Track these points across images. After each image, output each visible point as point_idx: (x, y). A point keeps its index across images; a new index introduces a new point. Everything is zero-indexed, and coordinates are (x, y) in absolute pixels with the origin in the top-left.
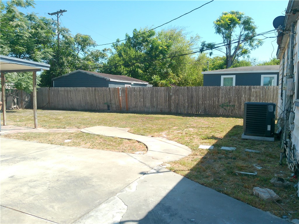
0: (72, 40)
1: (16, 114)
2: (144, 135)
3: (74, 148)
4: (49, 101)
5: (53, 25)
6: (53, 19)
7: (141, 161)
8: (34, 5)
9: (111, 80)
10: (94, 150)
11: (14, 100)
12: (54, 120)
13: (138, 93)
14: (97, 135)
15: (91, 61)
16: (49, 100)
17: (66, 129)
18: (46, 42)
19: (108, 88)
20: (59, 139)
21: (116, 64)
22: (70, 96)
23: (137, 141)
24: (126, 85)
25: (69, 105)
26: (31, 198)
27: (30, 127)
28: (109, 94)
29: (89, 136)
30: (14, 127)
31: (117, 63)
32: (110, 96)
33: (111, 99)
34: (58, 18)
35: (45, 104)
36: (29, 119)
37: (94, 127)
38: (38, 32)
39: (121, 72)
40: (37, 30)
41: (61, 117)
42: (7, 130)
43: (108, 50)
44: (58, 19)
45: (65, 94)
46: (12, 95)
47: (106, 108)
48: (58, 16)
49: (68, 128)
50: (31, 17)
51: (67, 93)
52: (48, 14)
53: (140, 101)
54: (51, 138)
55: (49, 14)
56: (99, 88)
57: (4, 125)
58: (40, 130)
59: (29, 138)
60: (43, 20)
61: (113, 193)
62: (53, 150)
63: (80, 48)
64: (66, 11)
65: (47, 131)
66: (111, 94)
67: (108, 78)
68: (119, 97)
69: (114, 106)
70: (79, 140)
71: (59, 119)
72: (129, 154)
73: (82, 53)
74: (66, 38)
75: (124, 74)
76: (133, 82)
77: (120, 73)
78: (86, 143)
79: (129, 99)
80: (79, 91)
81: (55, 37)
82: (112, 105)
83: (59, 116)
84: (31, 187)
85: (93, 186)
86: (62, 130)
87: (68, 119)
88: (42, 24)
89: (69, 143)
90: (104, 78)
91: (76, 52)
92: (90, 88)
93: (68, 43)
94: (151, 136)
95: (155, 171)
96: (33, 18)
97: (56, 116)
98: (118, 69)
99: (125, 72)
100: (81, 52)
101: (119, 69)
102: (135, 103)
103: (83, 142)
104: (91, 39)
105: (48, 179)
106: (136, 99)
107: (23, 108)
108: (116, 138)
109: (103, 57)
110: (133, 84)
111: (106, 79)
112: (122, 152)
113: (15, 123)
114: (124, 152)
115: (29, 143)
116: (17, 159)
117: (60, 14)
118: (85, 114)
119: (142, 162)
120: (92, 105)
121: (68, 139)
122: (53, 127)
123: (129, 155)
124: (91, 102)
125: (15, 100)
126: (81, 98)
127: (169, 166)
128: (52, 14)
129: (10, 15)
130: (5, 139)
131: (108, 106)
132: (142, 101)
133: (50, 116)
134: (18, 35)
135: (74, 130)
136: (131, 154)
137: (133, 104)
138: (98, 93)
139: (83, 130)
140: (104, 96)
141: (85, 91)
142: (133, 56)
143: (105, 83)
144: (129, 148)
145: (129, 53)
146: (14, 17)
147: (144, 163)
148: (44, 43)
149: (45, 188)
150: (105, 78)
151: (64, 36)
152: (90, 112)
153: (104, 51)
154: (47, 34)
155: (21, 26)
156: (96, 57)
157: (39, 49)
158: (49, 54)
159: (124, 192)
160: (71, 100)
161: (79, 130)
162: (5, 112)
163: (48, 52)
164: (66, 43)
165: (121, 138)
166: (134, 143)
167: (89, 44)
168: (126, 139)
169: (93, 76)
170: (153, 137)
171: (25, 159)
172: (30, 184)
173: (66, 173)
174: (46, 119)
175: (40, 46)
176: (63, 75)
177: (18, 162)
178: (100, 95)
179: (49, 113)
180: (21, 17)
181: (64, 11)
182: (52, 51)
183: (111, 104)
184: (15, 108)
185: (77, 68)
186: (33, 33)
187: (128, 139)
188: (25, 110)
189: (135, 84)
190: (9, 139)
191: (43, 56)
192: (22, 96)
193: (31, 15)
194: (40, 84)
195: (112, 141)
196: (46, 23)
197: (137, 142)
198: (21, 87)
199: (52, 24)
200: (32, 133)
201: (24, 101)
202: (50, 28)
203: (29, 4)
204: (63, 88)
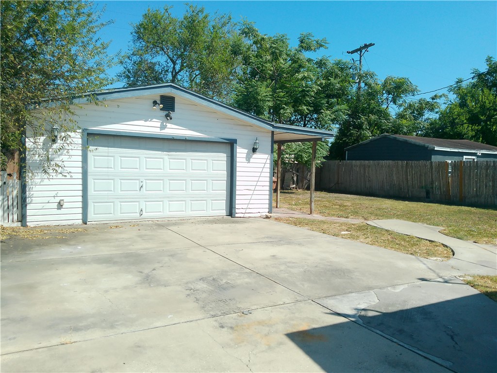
0: (378, 88)
1: (293, 196)
2: (461, 239)
3: (349, 241)
4: (338, 181)
5: (351, 70)
6: (353, 59)
7: (431, 267)
8: (326, 45)
9: (437, 148)
10: (373, 247)
11: (293, 178)
12: (338, 207)
13: (484, 171)
14: (386, 230)
15: (406, 119)
16: (338, 179)
17: (349, 220)
18: (340, 95)
19: (428, 162)
20: (334, 230)
21: (454, 119)
22: (368, 173)
23: (443, 244)
24: (465, 157)
25: (365, 187)
26: (286, 275)
27: (305, 213)
28: (429, 171)
29: (375, 230)
30: (288, 210)
31: (456, 118)
32: (432, 176)
33: (432, 181)
34: (361, 57)
35: (332, 185)
36: (306, 203)
37: (388, 220)
38: (330, 83)
39: (463, 133)
40: (329, 80)
41: (349, 204)
42: (279, 213)
43: (441, 96)
44: (360, 59)
45: (360, 170)
46: (291, 170)
47: (424, 194)
48: (361, 53)
49: (353, 218)
50: (321, 63)
51: (364, 169)
52: (347, 52)
53: (486, 186)
54: (325, 227)
55: (349, 53)
56: (413, 162)
57: (277, 207)
58: (316, 216)
59: (300, 223)
60: (337, 64)
61: (370, 288)
62: (324, 240)
63: (390, 99)
64: (374, 44)
65: (323, 219)
66: (434, 172)
67: (431, 146)
68: (447, 177)
69: (438, 192)
70: (359, 233)
71: (346, 206)
72: (420, 258)
73: (394, 106)
74: (369, 86)
75: (468, 137)
76: (479, 153)
77: (460, 136)
78: (366, 238)
79: (466, 182)
80: (382, 166)
81: (353, 86)
82: (434, 190)
83: (347, 202)
84: (288, 267)
85: (352, 278)
86: (343, 220)
87: (358, 206)
88: (336, 70)
89: (344, 235)
90: (424, 145)
91: (384, 106)
92: (400, 162)
93: (372, 94)
94: (473, 241)
95: (442, 280)
96: (325, 63)
97: (342, 201)
98: (457, 128)
99: (471, 133)
100: (392, 105)
101: (459, 129)
102: (477, 189)
103: (363, 237)
104: (410, 83)
105: (306, 264)
106: (478, 181)
107: (303, 189)
108: (413, 238)
109: (432, 110)
110: (480, 154)
111: (428, 147)
112: (411, 254)
113: (290, 206)
114: (413, 255)
115: (299, 229)
116: (282, 242)
117: (364, 51)
118: (386, 202)
119: (433, 269)
120: (401, 189)
121: (347, 230)
122: (333, 215)
123: (418, 259)
124: (399, 183)
125: (295, 179)
126: (385, 178)
127: (469, 279)
128: (353, 52)
129: (296, 65)
130: (275, 222)
131: (428, 193)
132: (490, 186)
133: (334, 201)
134: (303, 91)
135: (358, 221)
136: (422, 259)
137: (473, 190)
138: (412, 170)
139: (369, 222)
140: (421, 174)
141: (391, 166)
142: (490, 103)
143: (426, 153)
144: (425, 252)
145: (480, 100)
146: (300, 66)
147: (432, 270)
148: (337, 96)
149: (302, 270)
150: (427, 145)
151: (366, 84)
152: (396, 200)
153: (433, 99)
154: (342, 84)
155: (308, 78)
156: (418, 110)
157: (330, 106)
158: (342, 112)
159: (385, 290)
160: (369, 181)
161: (366, 222)
162: (279, 192)
163: (340, 110)
164: (369, 94)
165: (419, 238)
166: (437, 246)
167: (405, 91)
168: (426, 240)
169: (406, 143)
170: (476, 243)
171: (289, 243)
172: (288, 264)
173: (328, 262)
174: (327, 204)
175: (333, 100)
176: (361, 142)
177: (282, 245)
178: (414, 174)
179: (335, 197)
180: (310, 65)
181: (371, 45)
182: (347, 108)
183: (432, 188)
184: (293, 188)
185: (382, 131)
186: (324, 84)
187: (430, 241)
188: (306, 191)
189: (484, 155)
190: (279, 223)
191: (333, 116)
192: (303, 172)
193: (321, 61)
194: (327, 156)
195: (404, 240)
196: (342, 68)
197: (442, 246)
198: (302, 159)
199: (350, 68)
200: (305, 219)
201: (306, 179)
202: (347, 75)
203: (320, 45)
204: (358, 162)
